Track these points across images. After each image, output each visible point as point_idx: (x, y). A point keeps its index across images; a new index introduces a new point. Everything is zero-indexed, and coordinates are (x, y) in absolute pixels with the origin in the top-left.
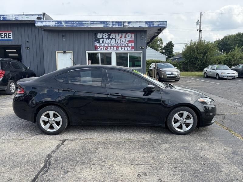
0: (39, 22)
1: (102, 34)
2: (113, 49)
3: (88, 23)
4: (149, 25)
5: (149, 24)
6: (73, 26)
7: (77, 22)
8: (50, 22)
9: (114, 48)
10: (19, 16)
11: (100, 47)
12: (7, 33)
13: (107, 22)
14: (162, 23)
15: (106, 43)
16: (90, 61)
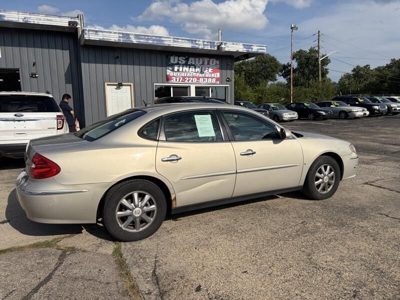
1: (176, 58)
3: (169, 40)
4: (247, 49)
6: (148, 42)
7: (154, 38)
8: (111, 34)
9: (194, 79)
11: (175, 78)
13: (196, 41)
14: (261, 48)
15: (182, 71)
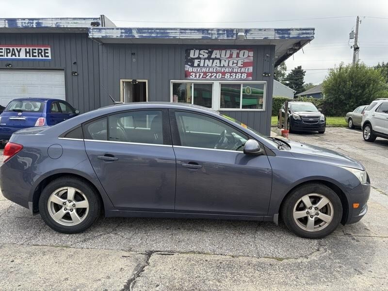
0: (95, 31)
1: (197, 52)
2: (216, 77)
3: (175, 31)
4: (281, 36)
5: (282, 34)
6: (151, 36)
7: (158, 31)
8: (113, 31)
9: (218, 74)
10: (63, 21)
11: (194, 74)
12: (43, 49)
13: (207, 30)
14: (304, 31)
15: (204, 66)
16: (175, 96)
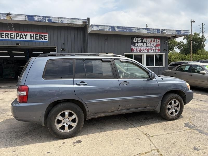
0: (95, 26)
1: (137, 39)
3: (135, 29)
5: (178, 32)
6: (124, 31)
7: (127, 28)
8: (105, 27)
10: (65, 19)
13: (149, 29)
15: (140, 46)
